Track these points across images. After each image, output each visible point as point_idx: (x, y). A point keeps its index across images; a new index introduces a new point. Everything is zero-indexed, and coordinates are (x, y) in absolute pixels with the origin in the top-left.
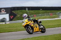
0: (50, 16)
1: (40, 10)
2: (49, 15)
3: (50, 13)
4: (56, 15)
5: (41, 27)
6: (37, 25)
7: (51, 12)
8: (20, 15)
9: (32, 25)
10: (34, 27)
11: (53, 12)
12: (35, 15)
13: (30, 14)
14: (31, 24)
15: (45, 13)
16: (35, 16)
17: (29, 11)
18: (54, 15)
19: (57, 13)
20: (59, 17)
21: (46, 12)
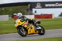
5: (38, 28)
6: (33, 26)
9: (26, 26)
10: (28, 29)
14: (24, 25)
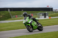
7: (32, 13)
11: (34, 13)
12: (16, 16)
13: (12, 15)
17: (11, 12)
19: (37, 14)
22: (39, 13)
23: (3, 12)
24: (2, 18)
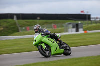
0: (54, 29)
1: (36, 19)
2: (52, 28)
3: (53, 25)
4: (63, 28)
7: (54, 23)
8: (4, 27)
11: (58, 23)
13: (20, 26)
15: (46, 25)
16: (29, 30)
18: (60, 28)
19: (64, 25)
20: (67, 31)
21: (46, 22)
22: (67, 23)
23: (5, 20)
24: (3, 32)
